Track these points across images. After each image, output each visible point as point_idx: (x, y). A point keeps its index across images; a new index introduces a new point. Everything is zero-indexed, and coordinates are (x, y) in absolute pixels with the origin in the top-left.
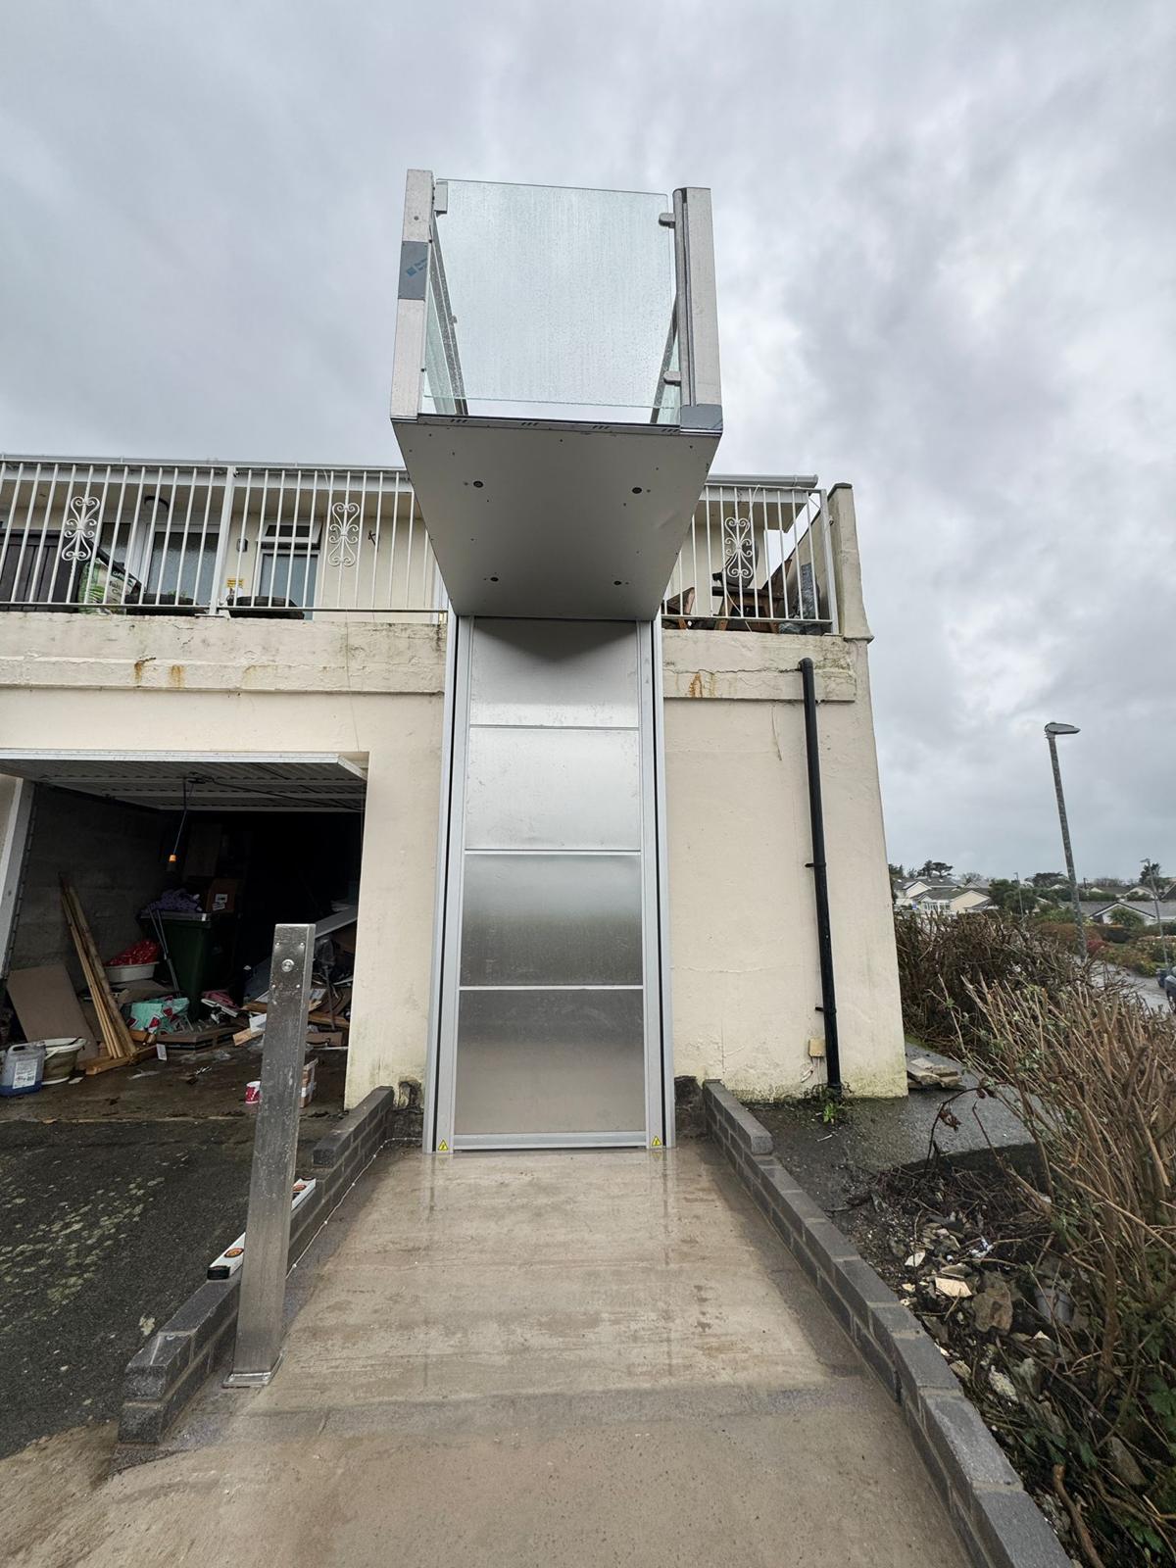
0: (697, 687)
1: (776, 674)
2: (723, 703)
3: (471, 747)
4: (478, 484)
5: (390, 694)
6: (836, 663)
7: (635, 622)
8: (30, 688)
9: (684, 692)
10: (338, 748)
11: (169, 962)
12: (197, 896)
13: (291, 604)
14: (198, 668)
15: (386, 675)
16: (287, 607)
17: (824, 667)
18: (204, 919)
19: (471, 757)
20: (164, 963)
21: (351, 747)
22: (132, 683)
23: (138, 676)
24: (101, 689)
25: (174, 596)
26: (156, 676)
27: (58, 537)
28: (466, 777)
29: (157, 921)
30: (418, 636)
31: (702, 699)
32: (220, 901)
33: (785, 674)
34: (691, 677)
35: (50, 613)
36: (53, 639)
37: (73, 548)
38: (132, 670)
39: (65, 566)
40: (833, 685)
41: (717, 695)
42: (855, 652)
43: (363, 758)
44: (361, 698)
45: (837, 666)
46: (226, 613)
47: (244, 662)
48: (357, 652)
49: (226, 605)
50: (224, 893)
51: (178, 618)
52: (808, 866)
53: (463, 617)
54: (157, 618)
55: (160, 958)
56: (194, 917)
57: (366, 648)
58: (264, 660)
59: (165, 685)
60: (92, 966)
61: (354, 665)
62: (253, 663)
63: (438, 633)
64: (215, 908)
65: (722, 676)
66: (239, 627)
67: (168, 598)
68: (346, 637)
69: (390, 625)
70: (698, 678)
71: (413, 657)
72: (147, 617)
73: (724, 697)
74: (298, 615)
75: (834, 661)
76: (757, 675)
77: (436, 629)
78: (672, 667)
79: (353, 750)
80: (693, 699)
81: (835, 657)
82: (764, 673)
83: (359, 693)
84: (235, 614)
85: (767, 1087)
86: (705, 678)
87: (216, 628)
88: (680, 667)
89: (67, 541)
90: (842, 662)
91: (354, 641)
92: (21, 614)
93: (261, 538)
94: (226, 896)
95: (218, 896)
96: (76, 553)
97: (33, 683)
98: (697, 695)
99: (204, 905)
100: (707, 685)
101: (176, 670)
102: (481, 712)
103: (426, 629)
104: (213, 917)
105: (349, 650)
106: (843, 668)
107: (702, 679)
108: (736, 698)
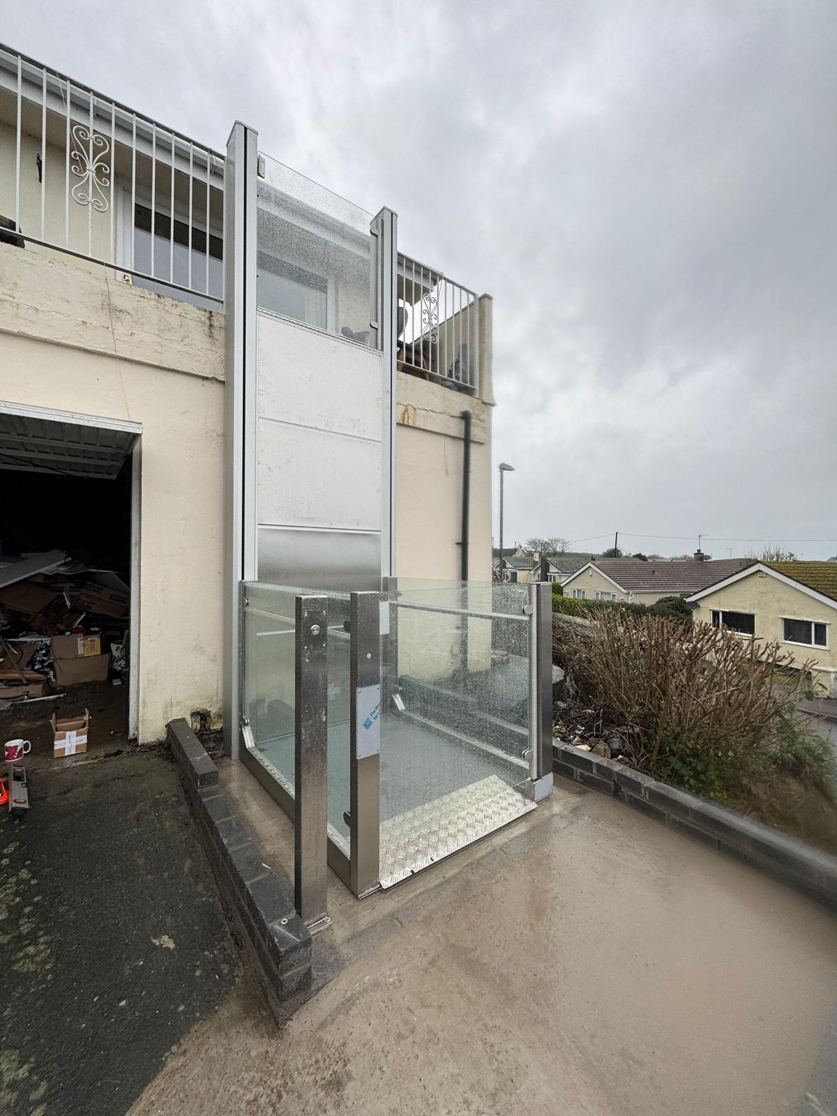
0: (406, 417)
1: (449, 417)
2: (419, 431)
6: (479, 418)
9: (402, 419)
15: (159, 348)
28: (257, 463)
30: (190, 317)
31: (408, 426)
33: (455, 419)
34: (403, 409)
40: (478, 431)
41: (417, 425)
42: (486, 412)
44: (127, 365)
52: (458, 544)
57: (133, 313)
61: (120, 328)
63: (210, 319)
65: (421, 412)
68: (107, 294)
69: (158, 296)
70: (406, 410)
71: (186, 337)
73: (421, 427)
74: (20, 242)
75: (479, 416)
76: (439, 416)
77: (208, 315)
80: (403, 425)
81: (478, 412)
83: (126, 360)
86: (410, 411)
91: (118, 302)
98: (406, 423)
100: (412, 417)
103: (198, 311)
105: (113, 310)
108: (427, 429)
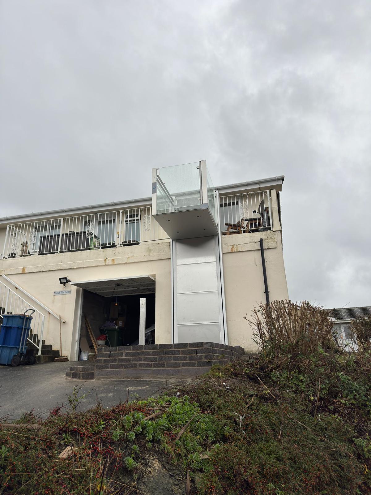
0: (233, 249)
1: (254, 243)
3: (177, 270)
4: (169, 220)
5: (159, 260)
6: (271, 238)
7: (214, 236)
8: (83, 268)
9: (230, 251)
10: (148, 274)
11: (109, 341)
12: (115, 322)
13: (136, 241)
14: (117, 259)
16: (135, 242)
17: (268, 239)
18: (117, 328)
19: (177, 272)
20: (107, 340)
21: (152, 273)
22: (104, 264)
23: (105, 262)
24: (98, 266)
25: (111, 243)
26: (109, 262)
27: (86, 233)
28: (176, 277)
29: (105, 329)
30: (165, 245)
31: (234, 252)
32: (121, 323)
33: (256, 243)
34: (231, 247)
35: (86, 251)
36: (87, 256)
37: (89, 235)
38: (104, 261)
39: (88, 239)
40: (270, 244)
41: (238, 251)
42: (277, 234)
43: (154, 276)
44: (153, 262)
45: (271, 239)
46: (122, 245)
47: (127, 256)
48: (151, 251)
49: (122, 244)
50: (121, 321)
51: (113, 248)
52: (264, 292)
53: (174, 240)
54: (108, 249)
55: (106, 339)
56: (114, 327)
57: (153, 250)
58: (131, 255)
59: (111, 264)
60: (93, 338)
61: (151, 254)
62: (129, 256)
63: (169, 244)
64: (119, 325)
65: (240, 245)
66: (125, 248)
67: (110, 244)
68: (149, 248)
69: (158, 243)
70: (233, 247)
71: (164, 251)
72: (106, 249)
73: (240, 251)
74: (138, 244)
75: (270, 237)
76: (249, 244)
77: (169, 243)
78: (226, 245)
79: (151, 274)
80: (232, 252)
81: (271, 236)
82: (251, 243)
83: (153, 260)
84: (124, 245)
85: (256, 350)
86: (235, 247)
87: (121, 249)
88: (228, 245)
89: (88, 233)
90: (273, 238)
91: (151, 248)
92: (80, 251)
93: (125, 219)
94: (122, 322)
95: (120, 322)
96: (90, 236)
97: (84, 266)
98: (233, 251)
99: (116, 324)
100: (236, 248)
101: (113, 260)
102: (179, 262)
103: (167, 243)
104: (119, 327)
105: (150, 251)
106: (273, 239)
107: (234, 247)
108: (243, 251)
